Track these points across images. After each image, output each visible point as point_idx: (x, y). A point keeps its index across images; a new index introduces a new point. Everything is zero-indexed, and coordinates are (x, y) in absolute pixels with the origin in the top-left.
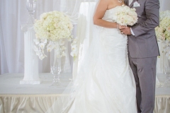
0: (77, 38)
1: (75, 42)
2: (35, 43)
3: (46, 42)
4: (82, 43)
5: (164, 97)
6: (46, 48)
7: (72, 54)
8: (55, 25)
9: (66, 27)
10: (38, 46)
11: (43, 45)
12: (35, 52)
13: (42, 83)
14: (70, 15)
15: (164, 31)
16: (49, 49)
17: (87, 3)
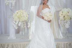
0: (30, 20)
1: (29, 22)
2: (13, 23)
3: (18, 22)
4: (32, 22)
5: (65, 43)
6: (18, 25)
7: (28, 27)
8: (21, 16)
9: (25, 16)
10: (15, 24)
11: (17, 23)
12: (14, 26)
13: (17, 38)
14: (27, 10)
15: (64, 17)
16: (19, 25)
17: (33, 6)
